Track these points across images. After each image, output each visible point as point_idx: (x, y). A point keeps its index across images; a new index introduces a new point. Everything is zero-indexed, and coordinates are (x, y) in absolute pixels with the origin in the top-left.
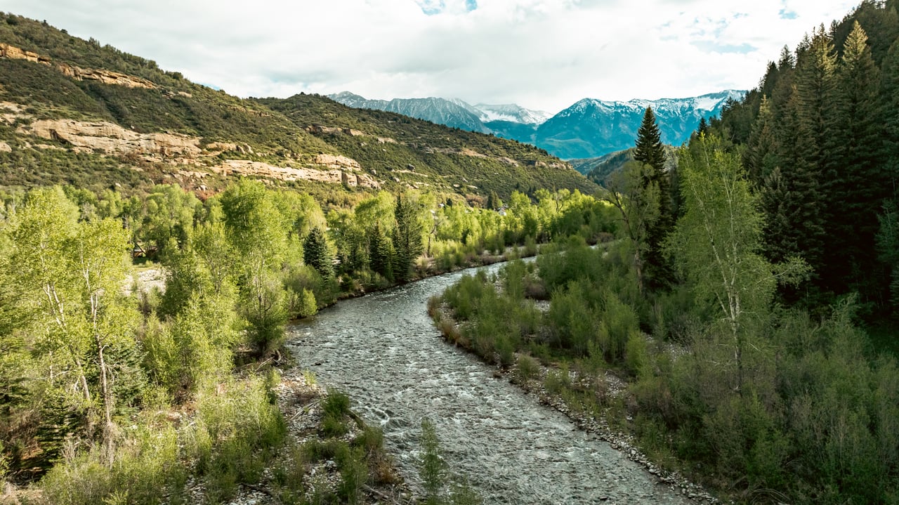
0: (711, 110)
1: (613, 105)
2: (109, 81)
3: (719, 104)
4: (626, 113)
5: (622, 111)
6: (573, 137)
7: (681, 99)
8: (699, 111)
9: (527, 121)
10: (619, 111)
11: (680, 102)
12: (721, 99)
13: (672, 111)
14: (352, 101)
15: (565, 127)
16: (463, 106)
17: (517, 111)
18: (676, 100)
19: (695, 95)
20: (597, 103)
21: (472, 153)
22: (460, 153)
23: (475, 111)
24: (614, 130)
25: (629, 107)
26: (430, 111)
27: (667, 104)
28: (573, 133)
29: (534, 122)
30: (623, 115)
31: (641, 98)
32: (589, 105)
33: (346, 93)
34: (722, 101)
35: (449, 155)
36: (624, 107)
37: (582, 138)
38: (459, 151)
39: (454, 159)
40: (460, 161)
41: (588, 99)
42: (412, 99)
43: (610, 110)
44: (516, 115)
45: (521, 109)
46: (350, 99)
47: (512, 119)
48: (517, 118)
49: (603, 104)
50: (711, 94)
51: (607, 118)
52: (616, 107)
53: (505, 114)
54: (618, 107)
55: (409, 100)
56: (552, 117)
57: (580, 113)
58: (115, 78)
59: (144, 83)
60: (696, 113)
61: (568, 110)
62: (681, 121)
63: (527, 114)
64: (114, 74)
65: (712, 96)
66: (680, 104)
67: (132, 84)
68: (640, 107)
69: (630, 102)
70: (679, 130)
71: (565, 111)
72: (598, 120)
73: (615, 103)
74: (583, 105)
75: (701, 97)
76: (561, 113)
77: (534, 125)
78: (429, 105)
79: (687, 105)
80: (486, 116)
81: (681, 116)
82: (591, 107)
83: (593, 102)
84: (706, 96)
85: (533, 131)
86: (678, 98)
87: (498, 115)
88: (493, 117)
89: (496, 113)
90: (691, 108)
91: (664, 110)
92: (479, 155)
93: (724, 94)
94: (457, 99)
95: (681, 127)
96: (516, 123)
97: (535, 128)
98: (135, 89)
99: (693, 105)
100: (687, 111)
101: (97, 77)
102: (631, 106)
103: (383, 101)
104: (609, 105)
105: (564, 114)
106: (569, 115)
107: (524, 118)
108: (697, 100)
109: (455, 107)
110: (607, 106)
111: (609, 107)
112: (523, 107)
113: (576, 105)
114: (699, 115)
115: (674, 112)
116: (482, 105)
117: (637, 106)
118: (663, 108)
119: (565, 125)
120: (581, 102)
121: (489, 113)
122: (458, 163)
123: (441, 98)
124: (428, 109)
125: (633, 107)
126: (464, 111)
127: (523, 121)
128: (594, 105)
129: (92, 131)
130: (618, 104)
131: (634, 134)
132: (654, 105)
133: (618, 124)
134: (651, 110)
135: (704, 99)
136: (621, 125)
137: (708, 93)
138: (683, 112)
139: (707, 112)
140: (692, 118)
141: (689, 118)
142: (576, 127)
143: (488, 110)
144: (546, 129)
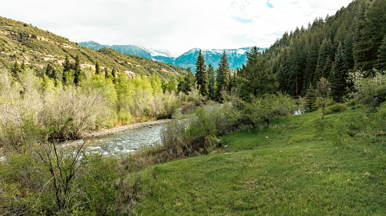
1: (206, 51)
4: (211, 54)
7: (232, 50)
8: (239, 54)
9: (171, 56)
10: (208, 54)
12: (247, 50)
15: (187, 59)
17: (166, 52)
18: (230, 50)
23: (149, 51)
25: (212, 52)
28: (190, 62)
30: (210, 55)
32: (196, 51)
36: (210, 52)
37: (194, 64)
43: (204, 53)
44: (166, 54)
45: (168, 51)
46: (93, 44)
53: (161, 53)
54: (208, 52)
57: (192, 54)
60: (237, 55)
62: (232, 59)
65: (244, 49)
66: (231, 51)
68: (216, 52)
69: (212, 50)
74: (194, 51)
75: (239, 49)
77: (174, 58)
79: (234, 52)
80: (153, 54)
83: (198, 49)
86: (231, 49)
90: (235, 53)
93: (248, 48)
95: (232, 61)
96: (166, 57)
104: (204, 51)
105: (186, 54)
106: (188, 54)
108: (238, 50)
109: (140, 50)
113: (191, 50)
114: (239, 56)
115: (229, 55)
117: (215, 52)
126: (145, 52)
128: (198, 51)
130: (207, 51)
131: (214, 63)
132: (221, 51)
133: (208, 59)
134: (220, 53)
135: (240, 50)
136: (209, 59)
137: (242, 47)
138: (233, 55)
139: (242, 55)
140: (236, 57)
141: (235, 57)
142: (191, 60)
143: (154, 51)
144: (179, 60)
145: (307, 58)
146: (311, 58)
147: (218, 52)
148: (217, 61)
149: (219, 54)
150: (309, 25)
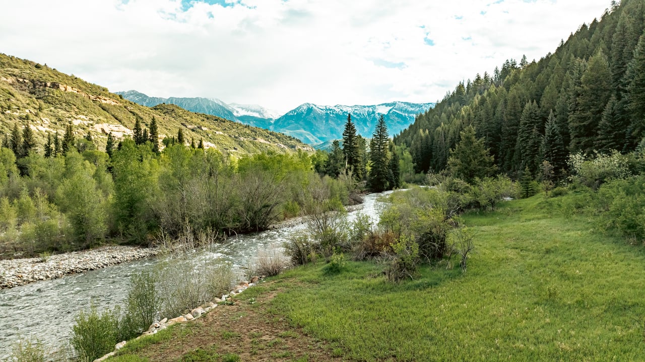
0: (386, 114)
1: (325, 108)
3: (390, 110)
4: (333, 114)
5: (330, 113)
6: (298, 129)
7: (368, 106)
8: (379, 114)
9: (267, 116)
10: (329, 112)
11: (367, 108)
12: (392, 107)
13: (362, 113)
14: (137, 98)
16: (221, 104)
17: (259, 109)
18: (365, 107)
19: (376, 104)
20: (314, 106)
23: (230, 108)
24: (325, 125)
25: (334, 110)
26: (198, 107)
27: (359, 109)
28: (299, 126)
29: (272, 117)
30: (331, 115)
31: (343, 104)
32: (309, 108)
35: (250, 142)
36: (331, 110)
37: (305, 129)
41: (308, 104)
43: (322, 111)
44: (259, 112)
45: (261, 108)
46: (136, 96)
47: (256, 115)
48: (260, 114)
49: (318, 108)
50: (386, 104)
51: (321, 117)
52: (326, 110)
53: (251, 111)
54: (328, 110)
56: (284, 115)
57: (303, 113)
60: (377, 115)
61: (295, 111)
62: (368, 121)
63: (266, 112)
65: (387, 105)
66: (367, 109)
68: (341, 110)
69: (335, 106)
70: (367, 126)
71: (293, 111)
72: (315, 118)
74: (305, 107)
75: (379, 105)
76: (290, 112)
77: (271, 119)
78: (197, 103)
79: (371, 110)
80: (237, 112)
81: (367, 117)
82: (310, 110)
83: (311, 105)
85: (270, 124)
86: (366, 105)
87: (246, 112)
88: (242, 113)
89: (244, 110)
90: (373, 112)
91: (357, 113)
93: (394, 104)
94: (217, 99)
95: (368, 124)
96: (259, 118)
97: (272, 122)
99: (375, 110)
100: (371, 114)
102: (336, 109)
104: (322, 108)
105: (292, 113)
106: (295, 114)
107: (264, 114)
108: (377, 107)
109: (216, 105)
110: (320, 109)
111: (322, 110)
112: (263, 107)
113: (300, 107)
114: (378, 117)
115: (363, 115)
116: (234, 104)
117: (339, 110)
118: (356, 111)
119: (292, 121)
120: (304, 105)
121: (239, 110)
123: (206, 99)
124: (196, 105)
125: (337, 110)
126: (223, 108)
127: (264, 116)
128: (312, 108)
130: (328, 108)
131: (338, 128)
132: (350, 109)
133: (328, 121)
134: (349, 112)
135: (381, 106)
136: (330, 122)
137: (384, 103)
138: (369, 115)
139: (384, 115)
141: (373, 118)
142: (301, 123)
143: (239, 108)
144: (280, 123)
145: (503, 128)
146: (509, 127)
147: (345, 110)
148: (342, 124)
149: (346, 112)
150: (497, 71)
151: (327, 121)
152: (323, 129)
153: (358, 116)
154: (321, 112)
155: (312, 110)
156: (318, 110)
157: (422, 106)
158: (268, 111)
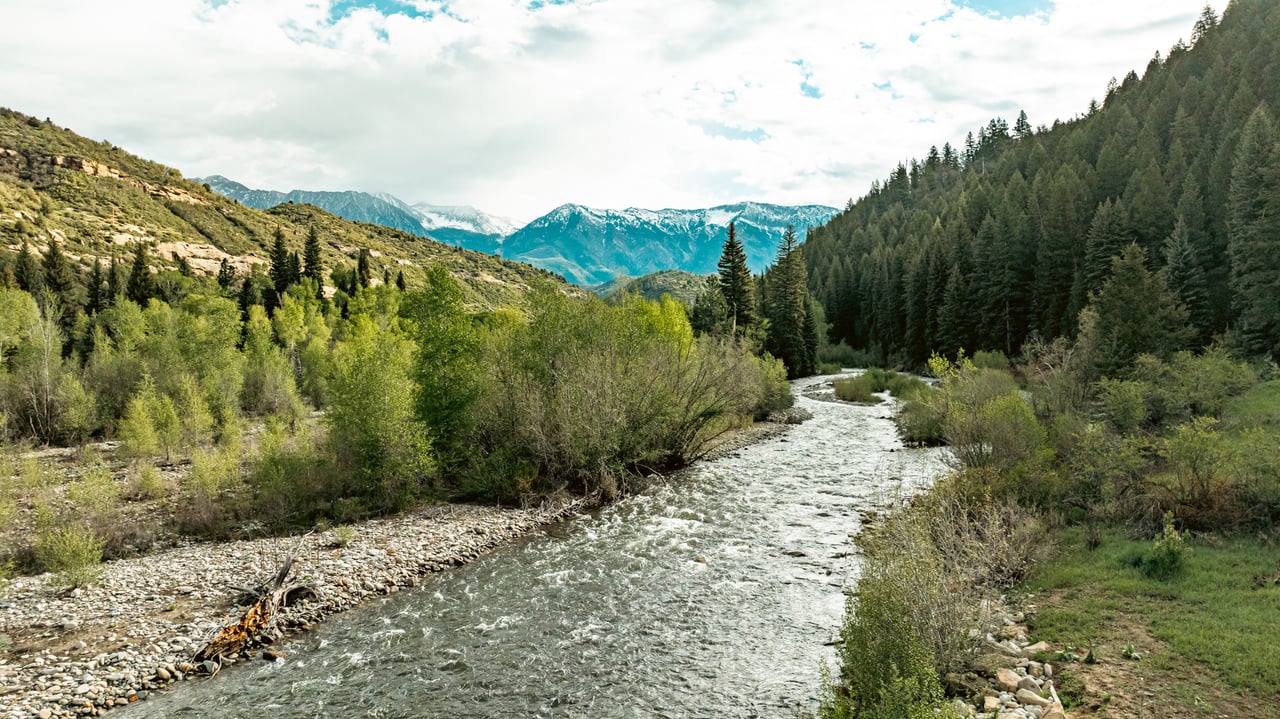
0: (726, 227)
1: (605, 214)
2: (174, 197)
3: (735, 219)
4: (621, 225)
5: (616, 223)
6: (552, 254)
7: (689, 211)
8: (712, 226)
9: (488, 230)
10: (613, 223)
11: (688, 214)
12: (737, 213)
13: (678, 225)
14: (226, 191)
15: (543, 241)
16: (396, 205)
17: (474, 215)
18: (683, 212)
19: (707, 206)
20: (583, 211)
21: (490, 279)
22: (477, 278)
23: (415, 213)
24: (606, 248)
25: (624, 219)
26: (350, 210)
27: (672, 216)
28: (554, 250)
29: (498, 232)
30: (618, 228)
31: (639, 207)
32: (574, 213)
33: (217, 177)
34: (739, 216)
35: (466, 280)
36: (618, 217)
37: (566, 257)
38: (477, 275)
39: (473, 285)
40: (480, 287)
41: (571, 205)
42: (323, 192)
43: (600, 220)
44: (473, 221)
45: (478, 214)
46: (223, 187)
47: (468, 227)
48: (474, 225)
49: (591, 213)
50: (726, 206)
51: (596, 231)
52: (608, 217)
53: (457, 220)
54: (610, 218)
55: (318, 194)
56: (524, 226)
57: (561, 224)
58: (179, 194)
59: (200, 199)
60: (708, 229)
61: (545, 219)
62: (690, 239)
63: (487, 221)
64: (178, 191)
65: (728, 208)
66: (688, 217)
67: (193, 201)
68: (638, 219)
69: (626, 211)
70: (689, 251)
71: (541, 219)
72: (585, 234)
73: (607, 211)
74: (566, 212)
75: (713, 209)
76: (536, 221)
77: (498, 236)
78: (347, 202)
79: (697, 219)
80: (430, 221)
81: (690, 232)
82: (576, 218)
83: (578, 209)
84: (719, 208)
85: (498, 245)
86: (686, 208)
87: (447, 221)
88: (440, 223)
89: (443, 217)
90: (701, 223)
91: (668, 224)
92: (497, 281)
93: (741, 207)
94: (388, 195)
95: (690, 247)
96: (473, 233)
97: (500, 241)
98: (196, 206)
99: (704, 219)
100: (697, 226)
101: (164, 194)
102: (627, 216)
103: (275, 192)
104: (599, 214)
105: (540, 223)
106: (546, 225)
107: (484, 226)
108: (708, 213)
109: (385, 207)
110: (596, 215)
111: (599, 217)
112: (482, 210)
113: (556, 212)
114: (711, 232)
115: (682, 228)
116: (423, 205)
117: (634, 218)
118: (667, 221)
119: (542, 238)
120: (562, 208)
121: (434, 217)
122: (478, 290)
123: (365, 194)
124: (346, 207)
125: (630, 218)
126: (401, 214)
127: (482, 230)
128: (580, 213)
129: (202, 253)
130: (611, 213)
131: (631, 253)
132: (656, 216)
133: (611, 239)
134: (653, 223)
135: (717, 211)
136: (615, 242)
137: (723, 205)
138: (692, 228)
139: (722, 228)
140: (703, 235)
141: (700, 235)
142: (557, 242)
143: (433, 212)
144: (516, 243)
147: (644, 217)
148: (641, 246)
149: (648, 223)
151: (609, 239)
152: (602, 255)
153: (671, 230)
154: (598, 222)
155: (580, 218)
156: (590, 217)
157: (796, 212)
158: (491, 219)
